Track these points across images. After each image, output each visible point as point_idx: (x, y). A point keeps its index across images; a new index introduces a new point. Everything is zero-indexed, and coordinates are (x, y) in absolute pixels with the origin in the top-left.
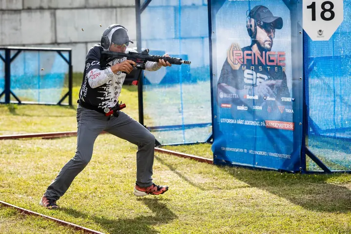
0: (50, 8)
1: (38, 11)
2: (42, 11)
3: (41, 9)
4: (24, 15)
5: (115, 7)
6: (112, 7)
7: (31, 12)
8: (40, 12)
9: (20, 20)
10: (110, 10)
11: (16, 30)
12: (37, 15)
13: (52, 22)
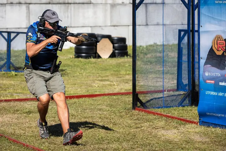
0: (26, 3)
1: (18, 4)
2: (20, 5)
3: (20, 3)
4: (8, 7)
5: (71, 4)
6: (68, 3)
7: (13, 5)
8: (19, 6)
9: (5, 11)
10: (67, 5)
11: (3, 18)
12: (17, 8)
13: (27, 13)
